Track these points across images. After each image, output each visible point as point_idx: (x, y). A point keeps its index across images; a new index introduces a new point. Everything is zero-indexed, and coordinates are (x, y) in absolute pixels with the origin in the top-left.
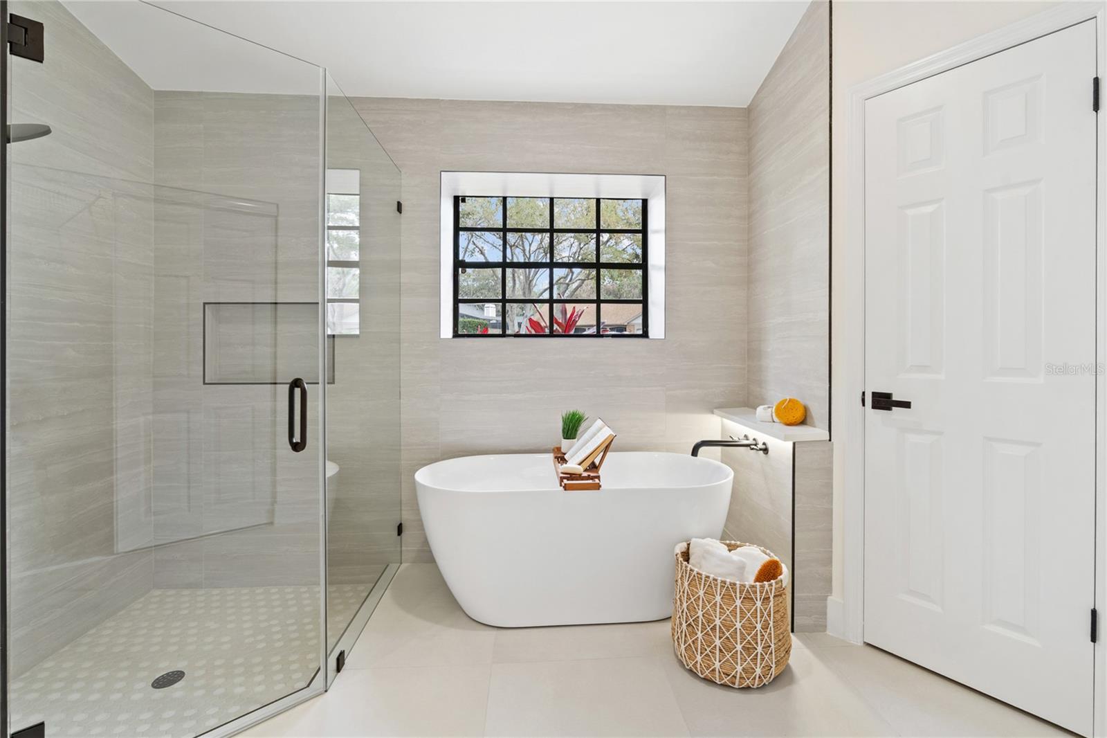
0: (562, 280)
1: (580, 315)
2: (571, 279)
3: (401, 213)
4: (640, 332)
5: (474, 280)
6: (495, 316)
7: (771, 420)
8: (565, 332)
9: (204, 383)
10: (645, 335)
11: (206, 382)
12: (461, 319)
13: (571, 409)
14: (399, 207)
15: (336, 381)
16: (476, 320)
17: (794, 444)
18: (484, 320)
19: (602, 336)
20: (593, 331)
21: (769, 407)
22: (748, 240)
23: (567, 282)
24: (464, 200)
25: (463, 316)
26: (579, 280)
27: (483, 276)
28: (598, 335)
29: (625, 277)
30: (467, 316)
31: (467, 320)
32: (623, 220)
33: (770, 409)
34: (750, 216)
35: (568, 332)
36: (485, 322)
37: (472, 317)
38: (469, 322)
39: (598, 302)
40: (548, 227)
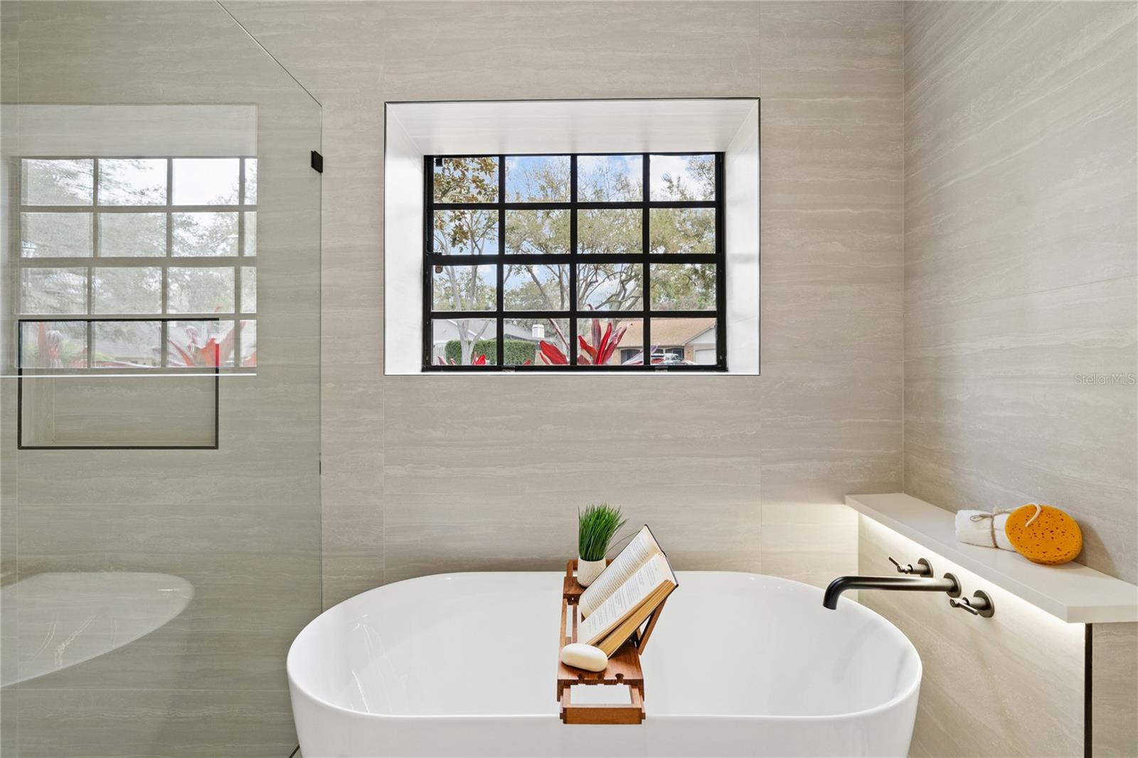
0: (614, 298)
1: (621, 336)
2: (624, 296)
3: (320, 171)
4: (713, 362)
5: (522, 299)
6: (543, 337)
7: (993, 545)
8: (597, 363)
9: (20, 447)
10: (721, 365)
11: (23, 445)
12: (506, 341)
13: (596, 502)
14: (317, 162)
15: (220, 443)
16: (522, 341)
17: (1089, 628)
18: (532, 341)
19: (653, 369)
20: (638, 359)
21: (984, 517)
22: (906, 205)
23: (620, 299)
24: (439, 163)
25: (509, 337)
26: (632, 297)
27: (531, 295)
28: (647, 367)
29: (683, 294)
30: (513, 337)
31: (513, 341)
32: (680, 231)
33: (987, 522)
34: (909, 164)
35: (603, 362)
36: (532, 343)
37: (519, 338)
38: (516, 344)
39: (647, 315)
40: (568, 200)
